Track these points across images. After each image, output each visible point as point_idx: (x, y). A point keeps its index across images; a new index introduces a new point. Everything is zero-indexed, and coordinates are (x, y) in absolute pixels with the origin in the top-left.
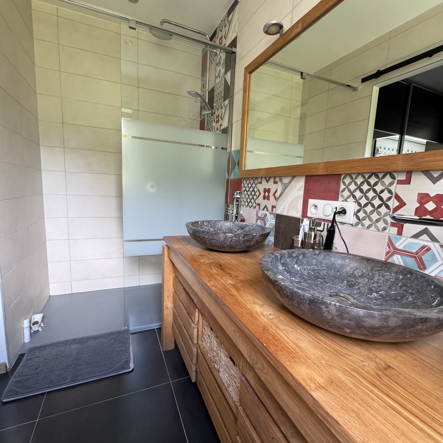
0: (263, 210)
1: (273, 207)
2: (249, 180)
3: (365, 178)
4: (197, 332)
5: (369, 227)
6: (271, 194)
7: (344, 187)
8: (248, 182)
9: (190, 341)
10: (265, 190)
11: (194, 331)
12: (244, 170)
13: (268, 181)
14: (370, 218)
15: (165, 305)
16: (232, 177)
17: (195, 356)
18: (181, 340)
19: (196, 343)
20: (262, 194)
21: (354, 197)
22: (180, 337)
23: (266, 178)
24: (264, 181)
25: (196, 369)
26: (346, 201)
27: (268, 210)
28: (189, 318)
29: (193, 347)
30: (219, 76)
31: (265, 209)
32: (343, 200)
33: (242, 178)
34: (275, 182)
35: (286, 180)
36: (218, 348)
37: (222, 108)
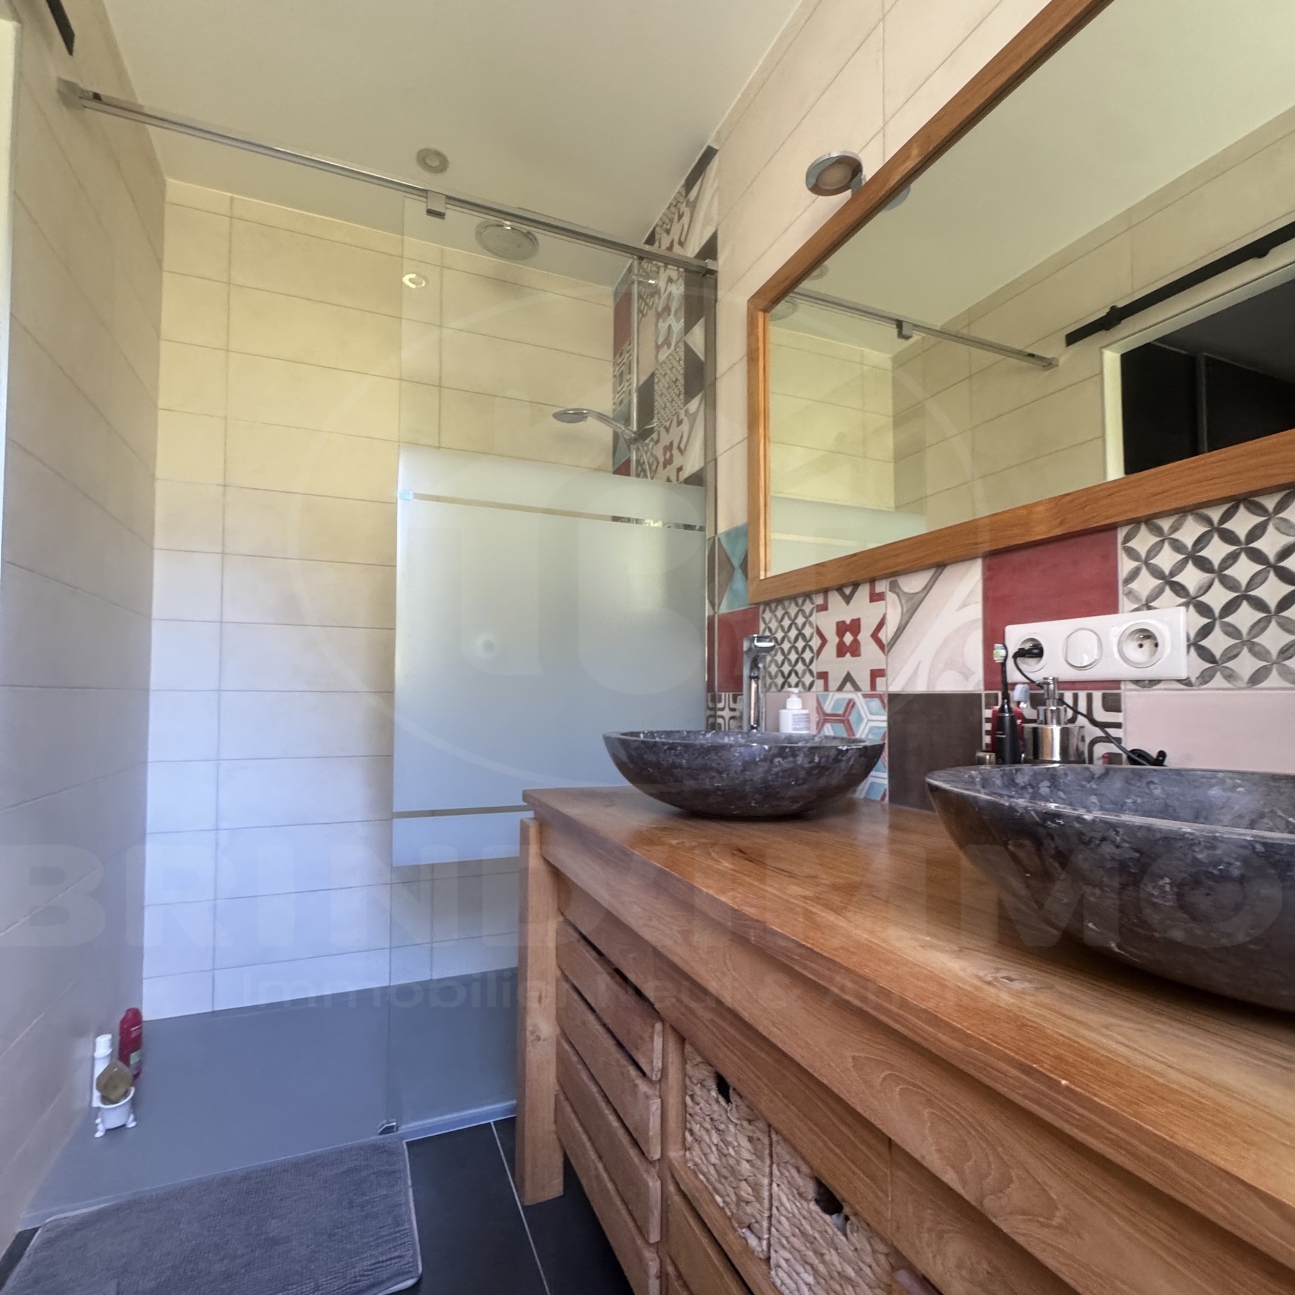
0: (840, 689)
1: (876, 674)
2: (784, 608)
3: (1209, 521)
4: (659, 1112)
5: (1257, 678)
6: (865, 636)
7: (1134, 564)
8: (780, 613)
9: (633, 1152)
10: (842, 628)
11: (648, 1108)
12: (766, 579)
13: (848, 599)
14: (1257, 648)
15: (529, 1028)
16: (724, 609)
17: (656, 1213)
18: (593, 1155)
19: (657, 1156)
20: (833, 640)
21: (1179, 589)
22: (588, 1144)
23: (840, 589)
24: (835, 599)
25: (661, 1266)
26: (1149, 608)
27: (857, 688)
28: (624, 1062)
29: (645, 1176)
30: (667, 342)
31: (848, 685)
32: (1136, 606)
33: (758, 604)
34: (876, 597)
35: (913, 584)
36: (758, 1163)
37: (680, 423)
